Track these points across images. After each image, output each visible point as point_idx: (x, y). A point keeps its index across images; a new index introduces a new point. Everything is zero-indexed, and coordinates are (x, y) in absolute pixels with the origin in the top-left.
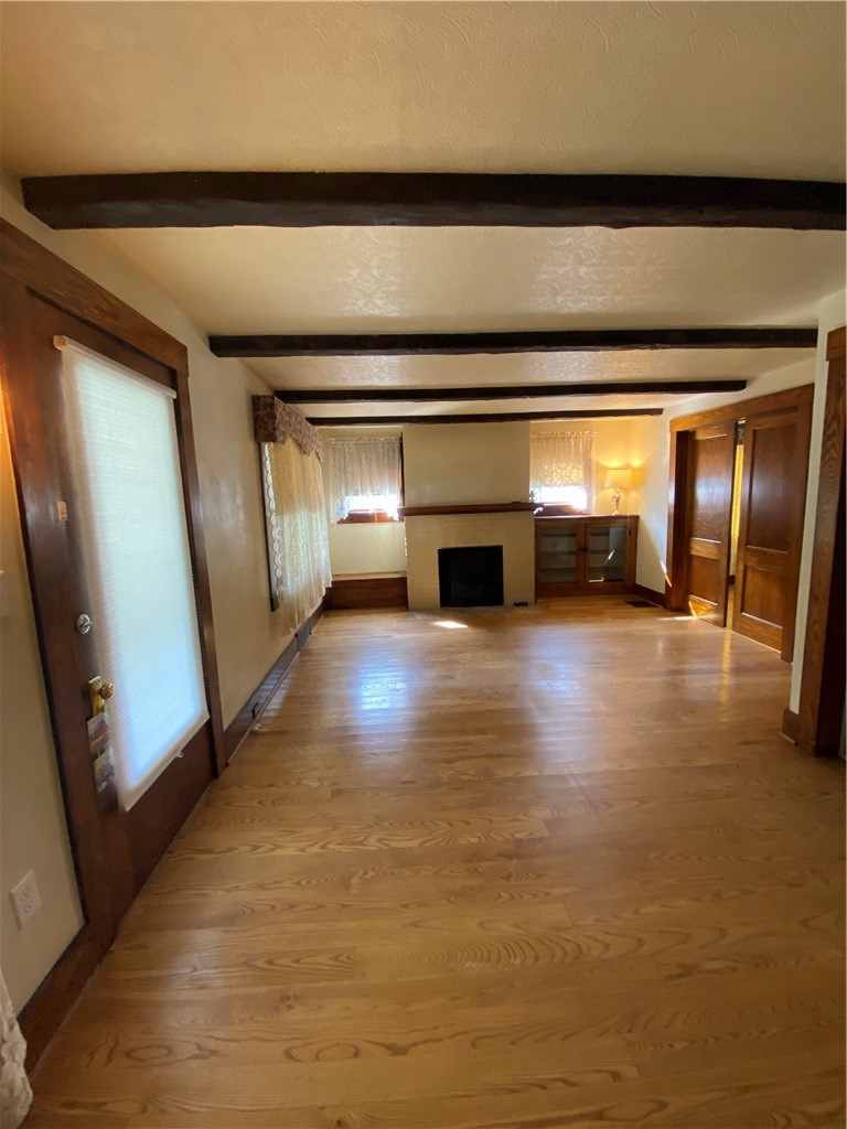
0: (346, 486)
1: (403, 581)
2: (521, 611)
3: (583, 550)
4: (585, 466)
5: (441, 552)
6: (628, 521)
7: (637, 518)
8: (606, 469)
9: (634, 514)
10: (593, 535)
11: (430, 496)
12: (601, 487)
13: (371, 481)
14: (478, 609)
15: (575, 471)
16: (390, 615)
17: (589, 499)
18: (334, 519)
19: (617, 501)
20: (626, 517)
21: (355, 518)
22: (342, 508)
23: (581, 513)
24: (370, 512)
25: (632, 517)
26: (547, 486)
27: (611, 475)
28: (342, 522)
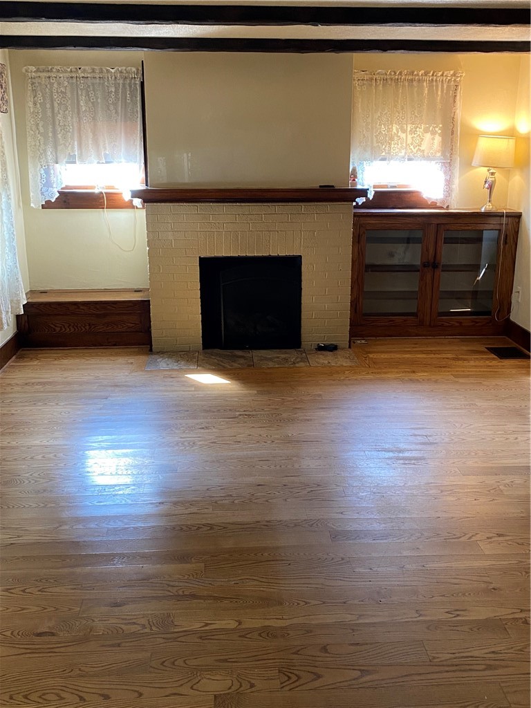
0: (55, 147)
1: (145, 305)
2: (325, 359)
3: (432, 264)
4: (443, 129)
5: (204, 262)
6: (504, 220)
7: (518, 216)
8: (476, 134)
9: (515, 209)
10: (448, 241)
11: (189, 171)
12: (468, 164)
13: (96, 141)
14: (258, 354)
15: (428, 136)
16: (121, 360)
17: (449, 183)
18: (36, 201)
19: (491, 188)
20: (501, 215)
21: (71, 200)
22: (48, 184)
23: (434, 206)
24: (96, 191)
25: (509, 215)
26: (384, 159)
27: (484, 144)
28: (48, 205)
